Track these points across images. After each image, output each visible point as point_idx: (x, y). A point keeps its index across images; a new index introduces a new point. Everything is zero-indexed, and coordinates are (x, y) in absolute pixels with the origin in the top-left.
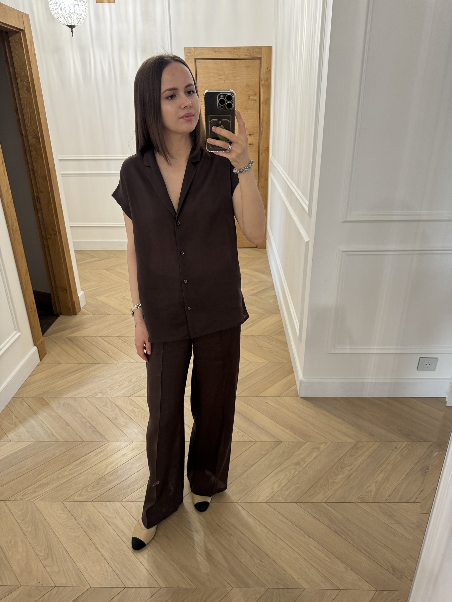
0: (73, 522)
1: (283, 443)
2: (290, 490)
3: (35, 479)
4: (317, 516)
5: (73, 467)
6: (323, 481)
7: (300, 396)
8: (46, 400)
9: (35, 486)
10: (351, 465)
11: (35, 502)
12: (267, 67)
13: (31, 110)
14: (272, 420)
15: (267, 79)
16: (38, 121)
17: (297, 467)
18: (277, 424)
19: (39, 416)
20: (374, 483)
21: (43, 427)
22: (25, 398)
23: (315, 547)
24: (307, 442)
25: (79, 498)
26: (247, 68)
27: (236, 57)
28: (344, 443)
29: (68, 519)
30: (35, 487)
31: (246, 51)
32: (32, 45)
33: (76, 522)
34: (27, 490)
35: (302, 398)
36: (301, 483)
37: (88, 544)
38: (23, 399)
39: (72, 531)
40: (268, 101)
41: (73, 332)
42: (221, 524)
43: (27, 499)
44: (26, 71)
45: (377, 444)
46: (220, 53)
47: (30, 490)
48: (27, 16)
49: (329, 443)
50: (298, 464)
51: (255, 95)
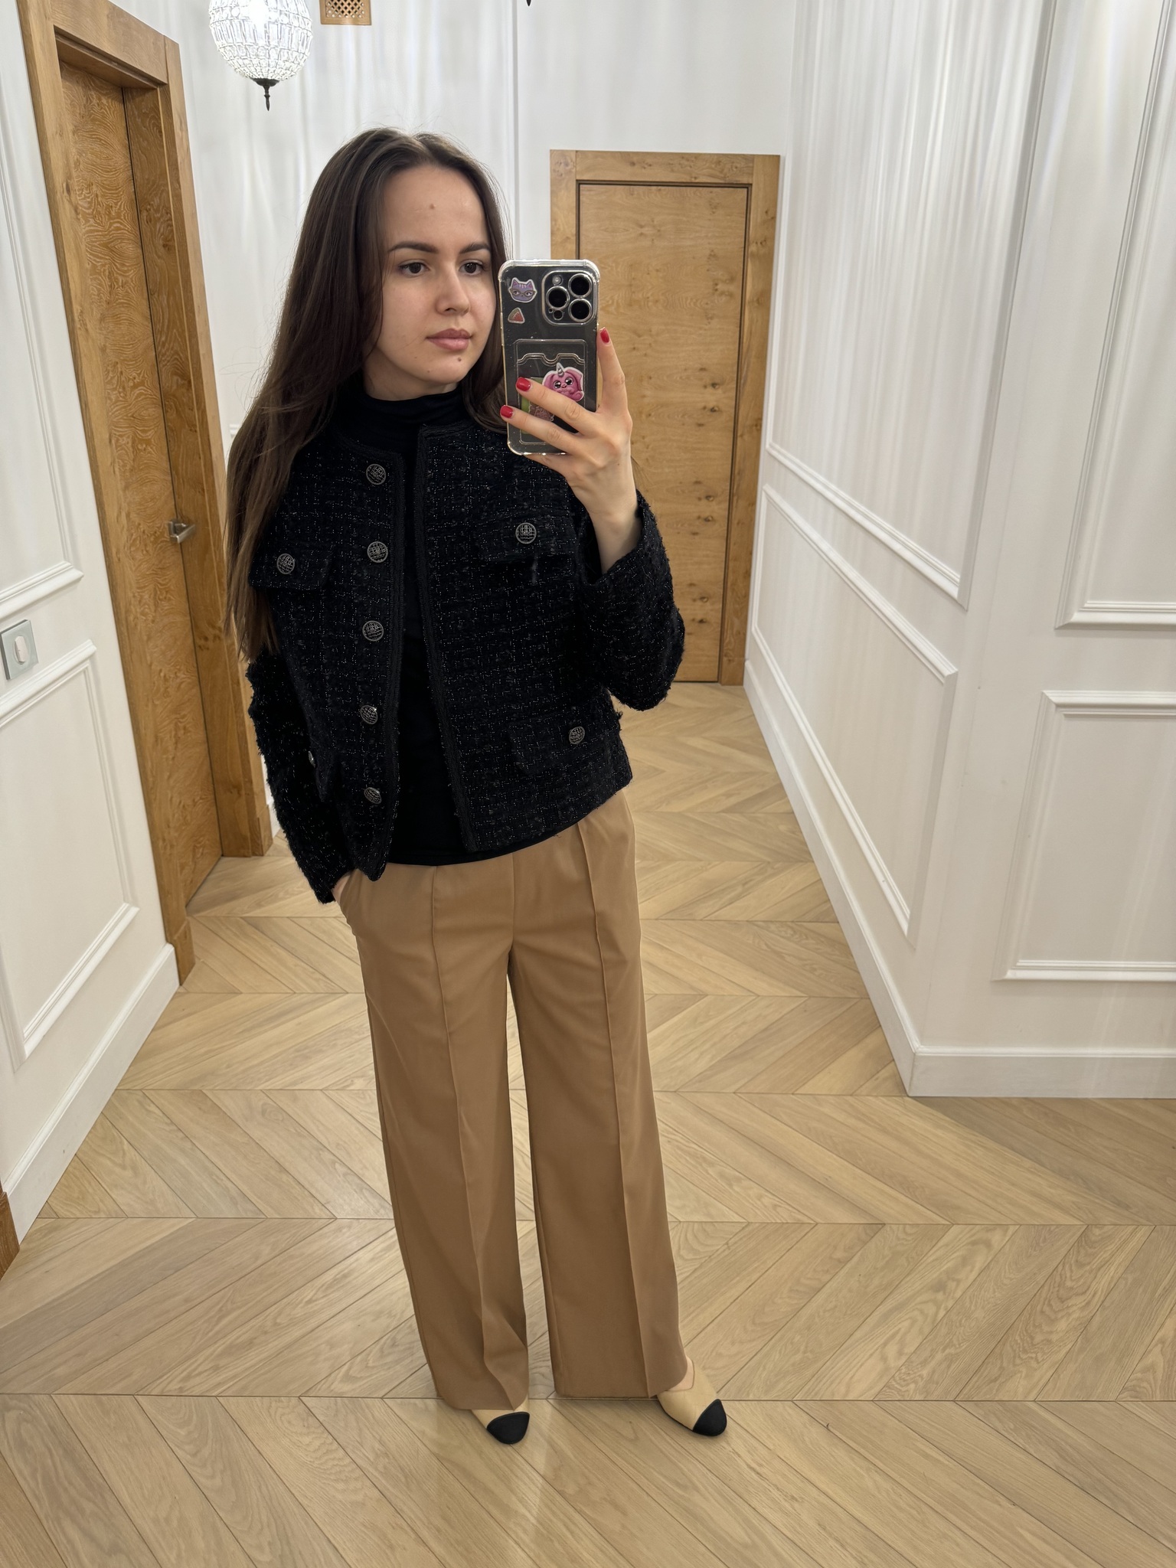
0: (339, 1459)
1: (887, 1228)
2: (933, 1364)
3: (211, 1330)
4: (1022, 1441)
5: (315, 1294)
6: (1017, 1338)
7: (910, 1095)
8: (211, 1097)
9: (214, 1351)
10: (1086, 1291)
11: (220, 1399)
12: (765, 210)
13: (172, 298)
14: (846, 1163)
15: (765, 241)
16: (189, 331)
17: (940, 1296)
18: (863, 1173)
19: (197, 1144)
20: (1156, 1345)
21: (214, 1177)
22: (152, 1092)
23: (1033, 1534)
24: (953, 1224)
25: (346, 1388)
26: (714, 210)
27: (686, 179)
28: (1053, 1228)
29: (325, 1451)
30: (216, 1353)
31: (713, 166)
32: (183, 125)
33: (348, 1460)
34: (196, 1360)
35: (915, 1098)
36: (959, 1344)
37: (393, 1528)
38: (147, 1095)
39: (341, 1486)
40: (764, 299)
41: (259, 905)
42: (761, 1465)
43: (197, 1391)
44: (164, 194)
45: (1143, 1233)
46: (645, 168)
47: (204, 1361)
48: (175, 46)
49: (1012, 1229)
50: (939, 1287)
51: (732, 279)
